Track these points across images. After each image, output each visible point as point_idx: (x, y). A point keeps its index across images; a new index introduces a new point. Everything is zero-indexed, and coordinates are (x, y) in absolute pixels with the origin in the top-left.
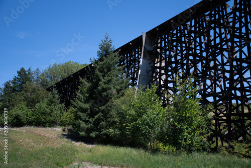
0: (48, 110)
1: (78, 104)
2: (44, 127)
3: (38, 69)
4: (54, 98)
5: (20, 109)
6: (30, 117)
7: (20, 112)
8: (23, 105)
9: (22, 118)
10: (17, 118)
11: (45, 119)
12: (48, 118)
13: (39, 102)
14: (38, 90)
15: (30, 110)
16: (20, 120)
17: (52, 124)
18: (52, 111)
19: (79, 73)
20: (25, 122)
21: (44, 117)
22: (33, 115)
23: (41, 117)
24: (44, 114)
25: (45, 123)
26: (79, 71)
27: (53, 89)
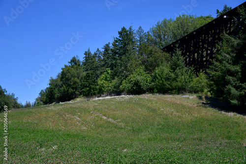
0: (173, 75)
1: (225, 66)
2: (171, 94)
3: (140, 27)
4: (178, 60)
5: (139, 74)
6: (150, 83)
7: (139, 78)
8: (142, 69)
9: (142, 84)
10: (137, 84)
11: (171, 85)
12: (174, 84)
13: (158, 66)
14: (155, 52)
15: (149, 75)
16: (140, 86)
17: (180, 90)
18: (177, 76)
19: (204, 28)
20: (144, 89)
21: (169, 82)
22: (153, 81)
23: (165, 83)
24: (168, 79)
25: (171, 90)
26: (204, 26)
27: (176, 50)
